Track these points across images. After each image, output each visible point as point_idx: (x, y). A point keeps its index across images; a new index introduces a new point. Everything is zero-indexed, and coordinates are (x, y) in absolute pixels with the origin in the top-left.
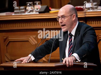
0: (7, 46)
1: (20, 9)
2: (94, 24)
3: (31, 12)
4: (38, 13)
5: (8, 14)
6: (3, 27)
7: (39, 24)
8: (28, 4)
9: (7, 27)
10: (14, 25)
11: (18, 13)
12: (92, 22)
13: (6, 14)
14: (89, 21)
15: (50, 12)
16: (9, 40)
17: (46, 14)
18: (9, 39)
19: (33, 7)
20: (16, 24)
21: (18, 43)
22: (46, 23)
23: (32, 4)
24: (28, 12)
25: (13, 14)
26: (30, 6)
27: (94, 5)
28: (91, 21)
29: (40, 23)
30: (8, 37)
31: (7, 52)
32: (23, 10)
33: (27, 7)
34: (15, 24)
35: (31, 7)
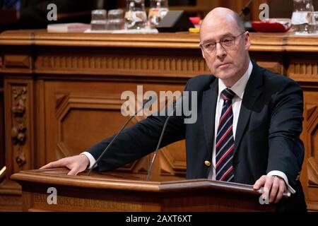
0: (63, 120)
1: (107, 17)
2: (309, 74)
3: (138, 28)
4: (156, 31)
5: (73, 28)
6: (55, 65)
7: (156, 62)
8: (132, 4)
9: (66, 66)
10: (87, 62)
11: (102, 27)
12: (304, 67)
13: (69, 28)
14: (295, 65)
15: (191, 30)
16: (69, 103)
17: (178, 37)
18: (71, 100)
19: (144, 13)
20: (93, 59)
21: (94, 114)
22: (176, 61)
23: (143, 5)
24: (130, 26)
25: (89, 31)
26: (136, 10)
27: (313, 18)
28: (301, 65)
29: (159, 60)
30: (69, 94)
31: (62, 140)
32: (117, 21)
33: (128, 11)
34: (89, 59)
35: (138, 12)
